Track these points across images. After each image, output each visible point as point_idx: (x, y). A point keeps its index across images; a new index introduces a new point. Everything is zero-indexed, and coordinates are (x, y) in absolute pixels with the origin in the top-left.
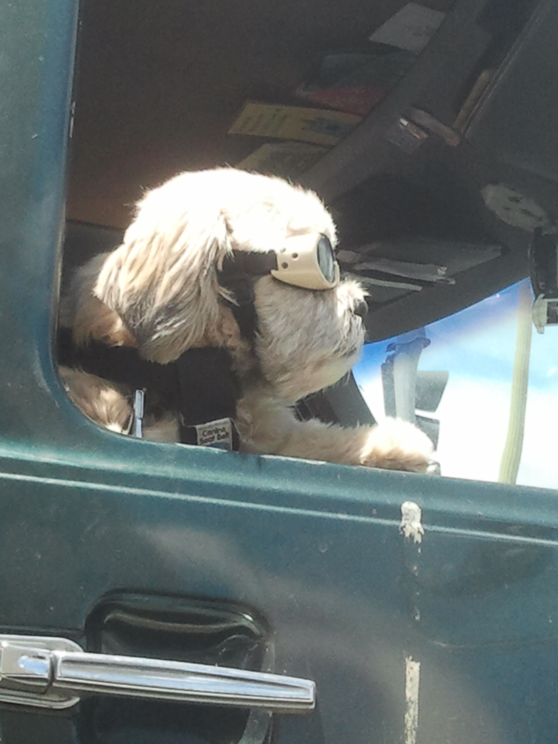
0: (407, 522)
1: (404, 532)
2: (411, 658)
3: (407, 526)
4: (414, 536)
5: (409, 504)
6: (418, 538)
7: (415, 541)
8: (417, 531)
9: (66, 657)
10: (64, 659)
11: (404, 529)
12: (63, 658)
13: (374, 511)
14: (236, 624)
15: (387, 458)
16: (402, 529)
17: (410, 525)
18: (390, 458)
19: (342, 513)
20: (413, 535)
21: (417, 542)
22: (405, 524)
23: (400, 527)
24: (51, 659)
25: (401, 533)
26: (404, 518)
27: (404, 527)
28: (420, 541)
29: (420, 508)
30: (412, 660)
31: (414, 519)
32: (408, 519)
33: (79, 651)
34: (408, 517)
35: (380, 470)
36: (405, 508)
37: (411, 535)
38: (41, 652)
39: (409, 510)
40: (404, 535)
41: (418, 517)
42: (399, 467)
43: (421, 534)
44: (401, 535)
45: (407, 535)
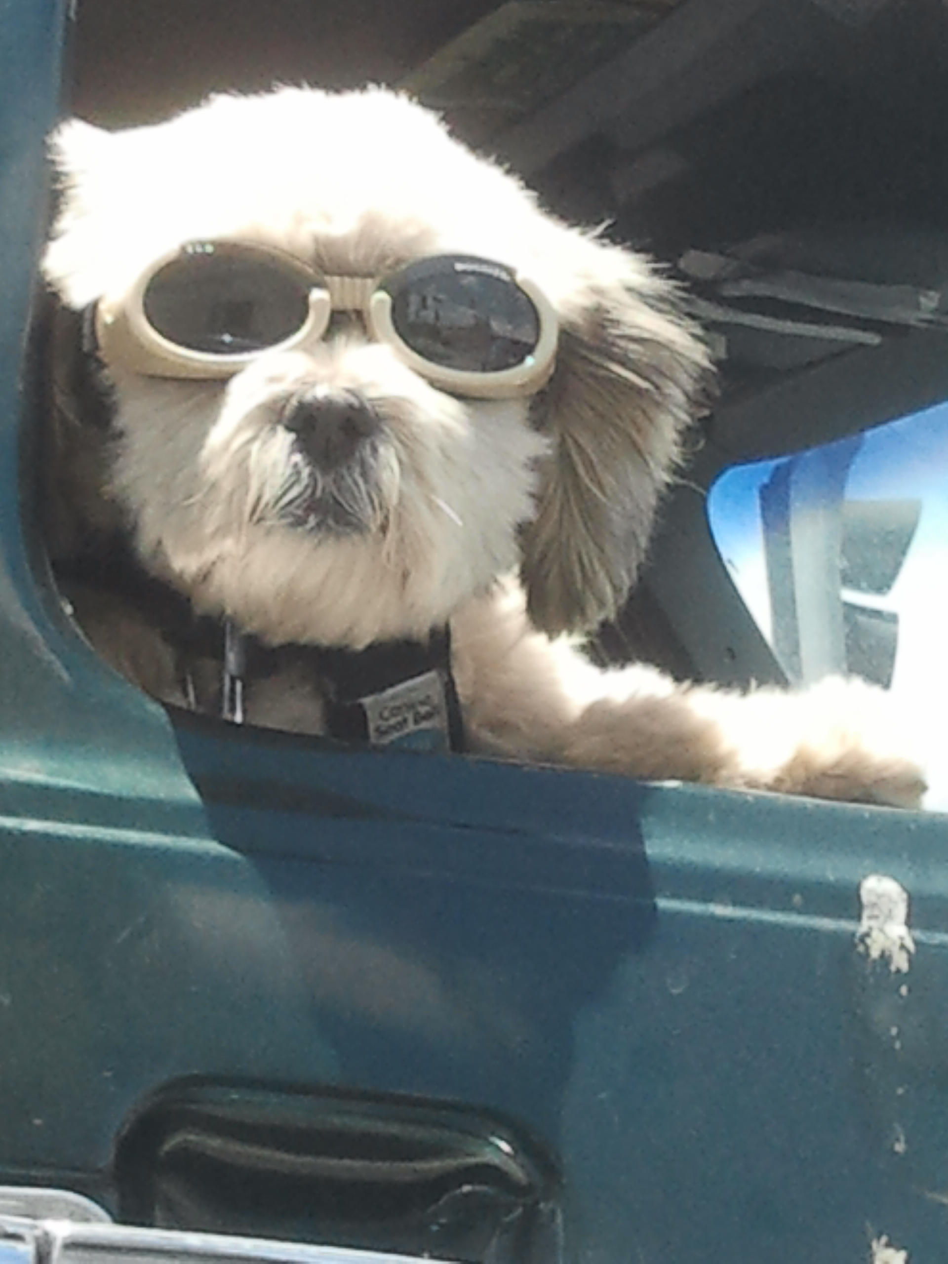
0: (874, 923)
1: (867, 948)
2: (884, 1239)
3: (875, 934)
4: (890, 957)
5: (879, 880)
6: (901, 962)
7: (893, 968)
8: (898, 943)
9: (71, 1236)
10: (69, 1241)
11: (868, 941)
12: (65, 1238)
13: (797, 899)
14: (472, 1160)
15: (830, 772)
16: (862, 940)
17: (881, 930)
18: (838, 772)
19: (722, 902)
20: (887, 953)
21: (898, 971)
22: (871, 928)
23: (858, 935)
24: (37, 1239)
25: (861, 948)
26: (866, 914)
27: (867, 935)
28: (905, 967)
29: (905, 889)
30: (888, 1245)
31: (890, 916)
32: (876, 917)
33: (100, 1220)
34: (876, 912)
35: (809, 801)
36: (870, 891)
37: (883, 955)
38: (13, 1223)
39: (880, 896)
40: (867, 954)
41: (901, 911)
42: (856, 794)
43: (908, 952)
44: (859, 954)
45: (875, 953)
